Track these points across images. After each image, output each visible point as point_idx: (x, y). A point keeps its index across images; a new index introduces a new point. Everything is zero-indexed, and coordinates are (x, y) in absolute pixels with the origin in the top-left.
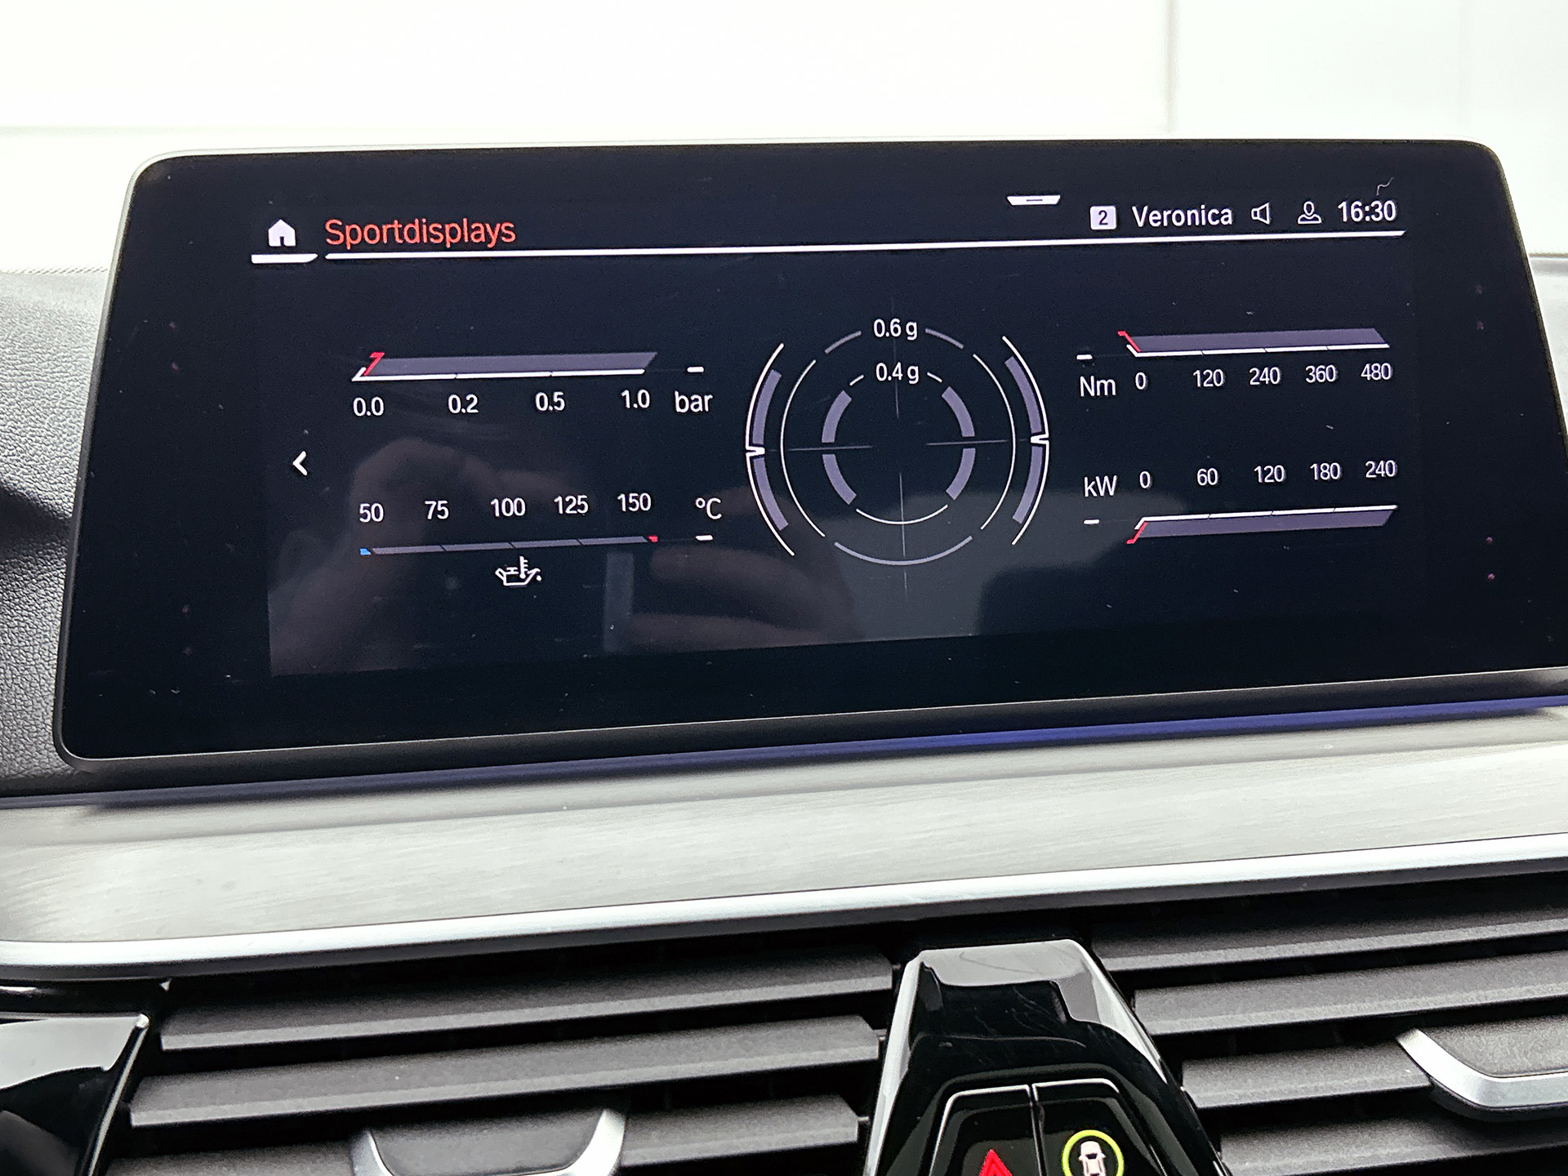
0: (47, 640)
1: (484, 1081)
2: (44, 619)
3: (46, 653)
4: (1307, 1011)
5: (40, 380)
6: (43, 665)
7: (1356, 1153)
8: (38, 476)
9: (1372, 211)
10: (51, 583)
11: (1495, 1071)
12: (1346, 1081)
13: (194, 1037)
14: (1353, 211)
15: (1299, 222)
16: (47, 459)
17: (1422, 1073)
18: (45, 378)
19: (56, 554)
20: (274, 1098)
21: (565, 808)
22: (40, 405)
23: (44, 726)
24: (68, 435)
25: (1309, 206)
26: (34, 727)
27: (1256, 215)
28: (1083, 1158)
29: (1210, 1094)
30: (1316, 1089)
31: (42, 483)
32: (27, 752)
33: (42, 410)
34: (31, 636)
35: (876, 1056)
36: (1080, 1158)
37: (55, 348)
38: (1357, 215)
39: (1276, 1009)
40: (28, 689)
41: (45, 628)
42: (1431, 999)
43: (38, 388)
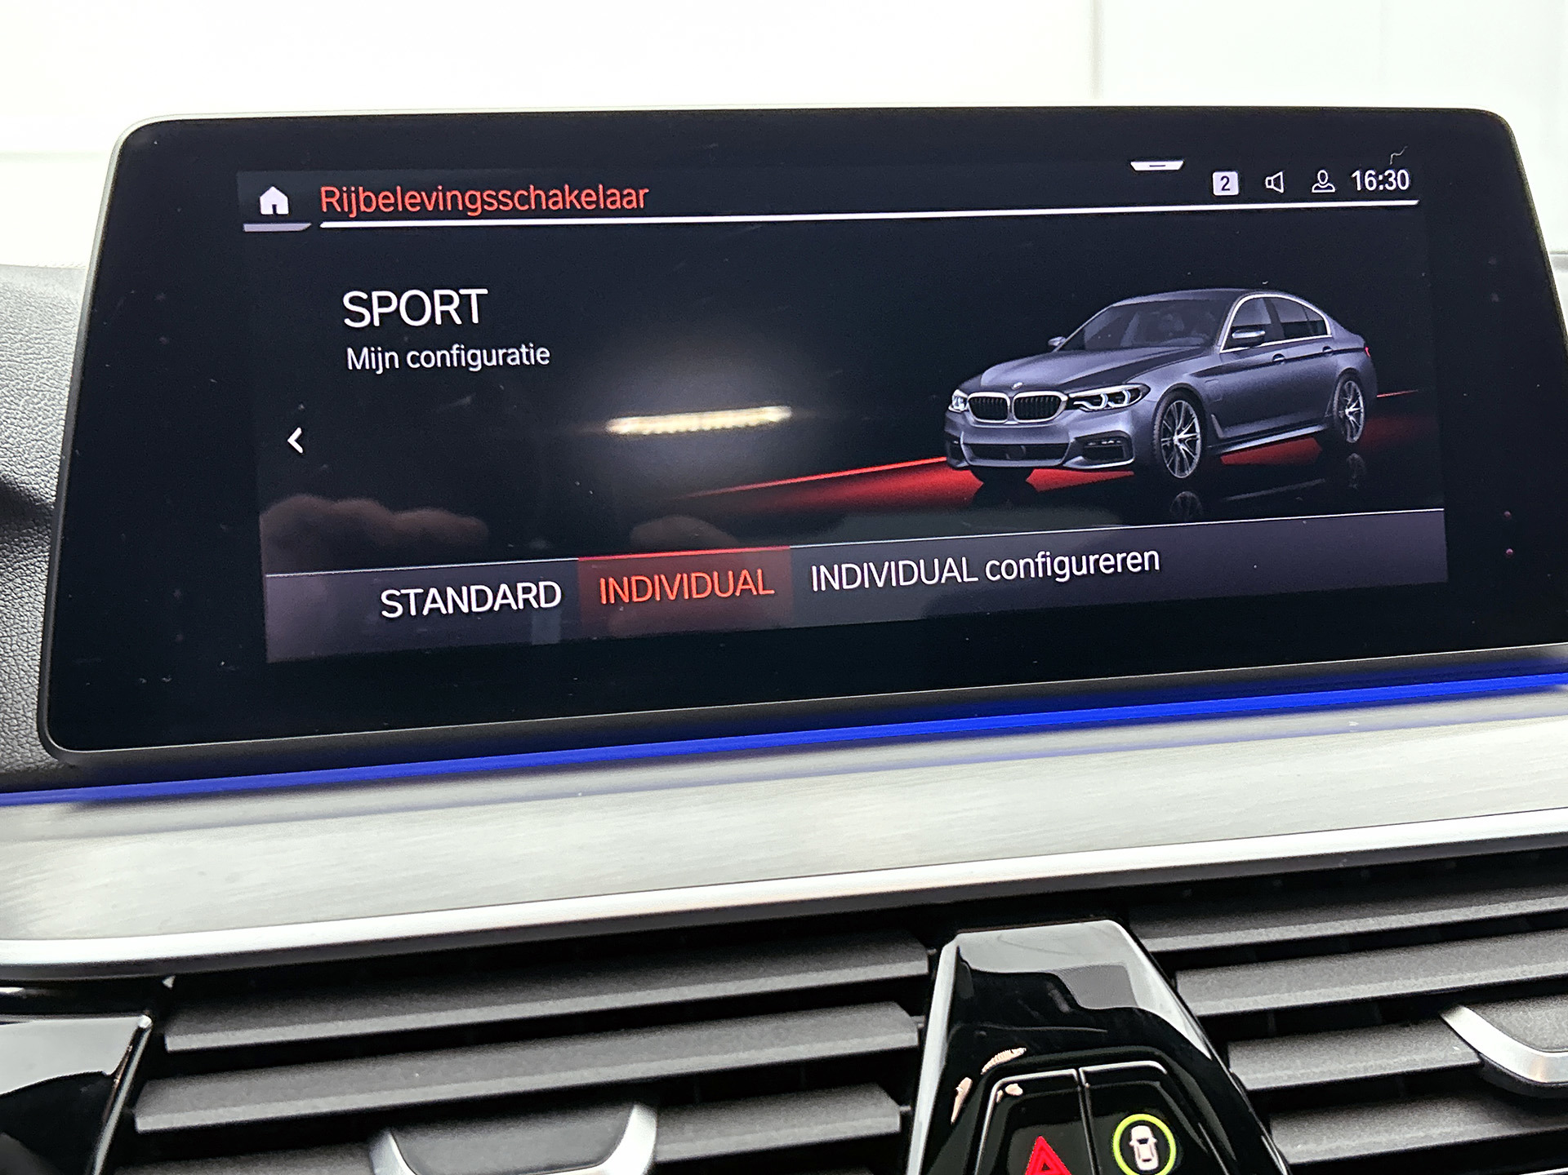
0: (25, 630)
1: (508, 1076)
2: (21, 609)
3: (25, 644)
4: (1353, 990)
5: (14, 361)
6: (22, 656)
7: (1409, 1133)
8: (14, 459)
9: (1386, 180)
10: (28, 572)
11: (1546, 1046)
12: (1396, 1060)
13: (201, 1036)
14: (1368, 180)
15: (1313, 191)
16: (23, 442)
17: (1471, 1051)
18: (18, 359)
19: (33, 542)
20: (287, 1098)
21: (580, 794)
22: (14, 386)
23: (25, 719)
24: (43, 419)
25: (1322, 175)
26: (15, 721)
27: (1270, 184)
28: (1134, 1143)
29: (1259, 1076)
30: (1366, 1069)
31: (19, 466)
32: (7, 746)
33: (16, 391)
34: (8, 627)
35: (915, 1042)
36: (1131, 1143)
37: (27, 329)
38: (1371, 184)
39: (1321, 987)
40: (7, 681)
41: (22, 618)
42: (1476, 974)
43: (11, 369)
